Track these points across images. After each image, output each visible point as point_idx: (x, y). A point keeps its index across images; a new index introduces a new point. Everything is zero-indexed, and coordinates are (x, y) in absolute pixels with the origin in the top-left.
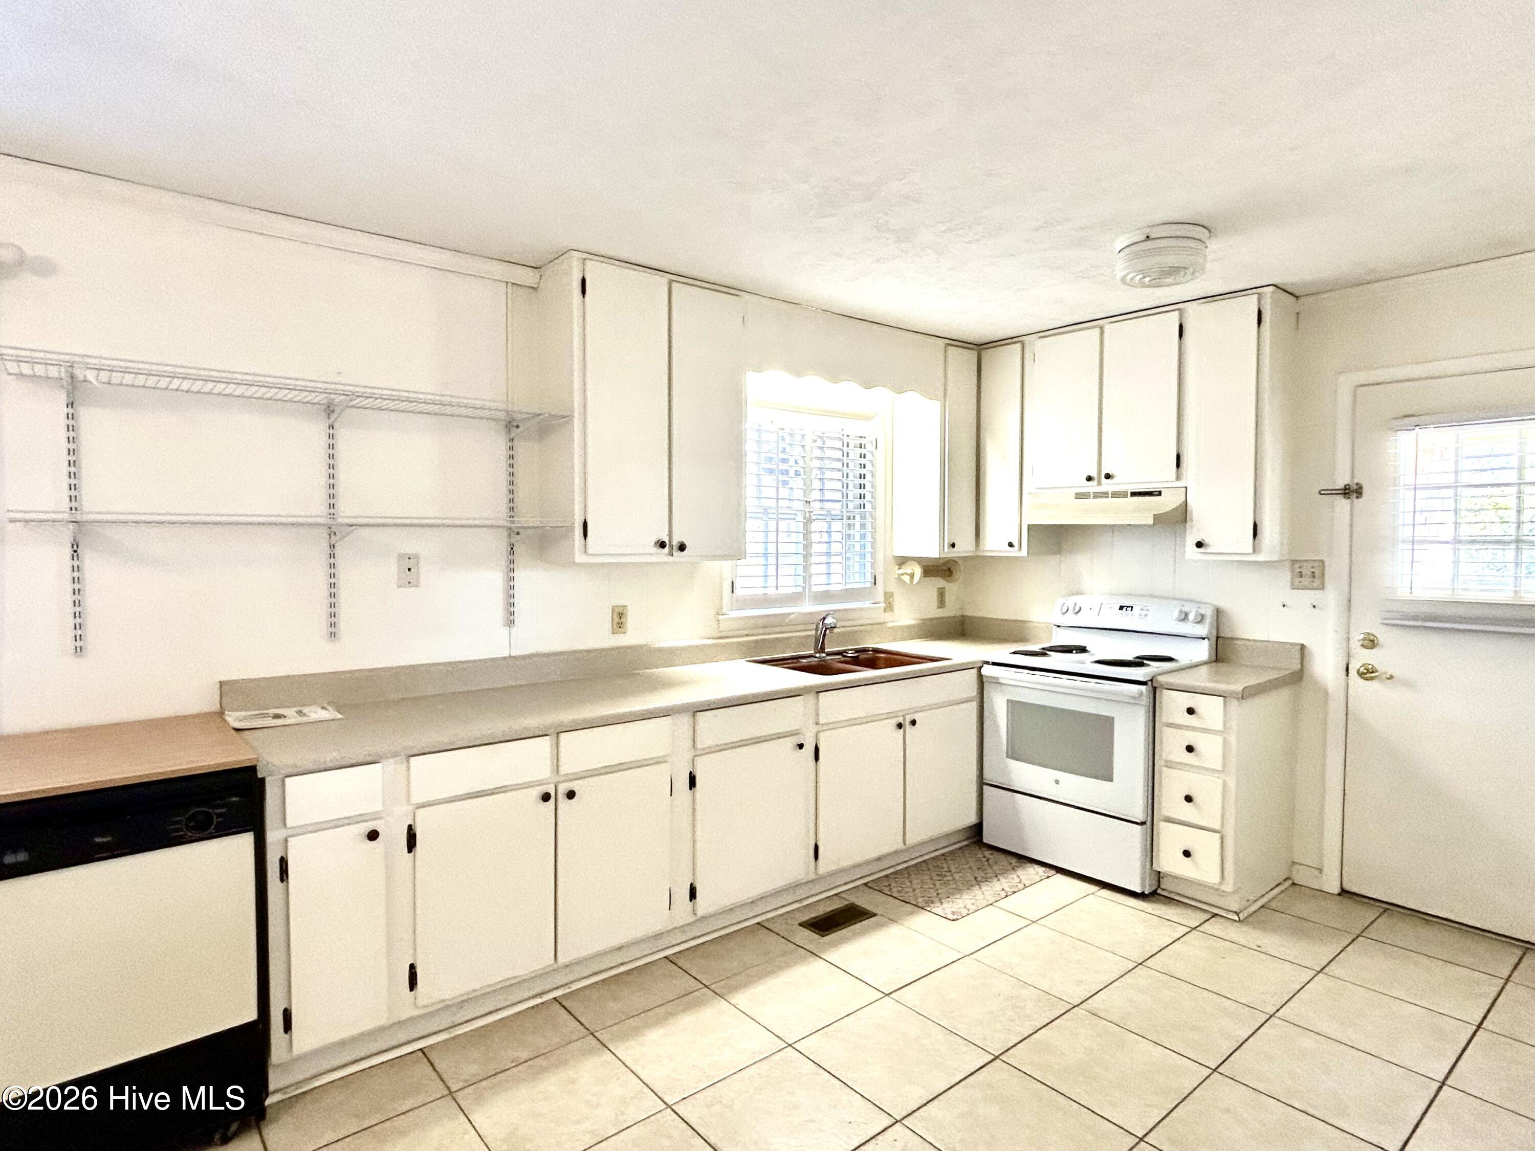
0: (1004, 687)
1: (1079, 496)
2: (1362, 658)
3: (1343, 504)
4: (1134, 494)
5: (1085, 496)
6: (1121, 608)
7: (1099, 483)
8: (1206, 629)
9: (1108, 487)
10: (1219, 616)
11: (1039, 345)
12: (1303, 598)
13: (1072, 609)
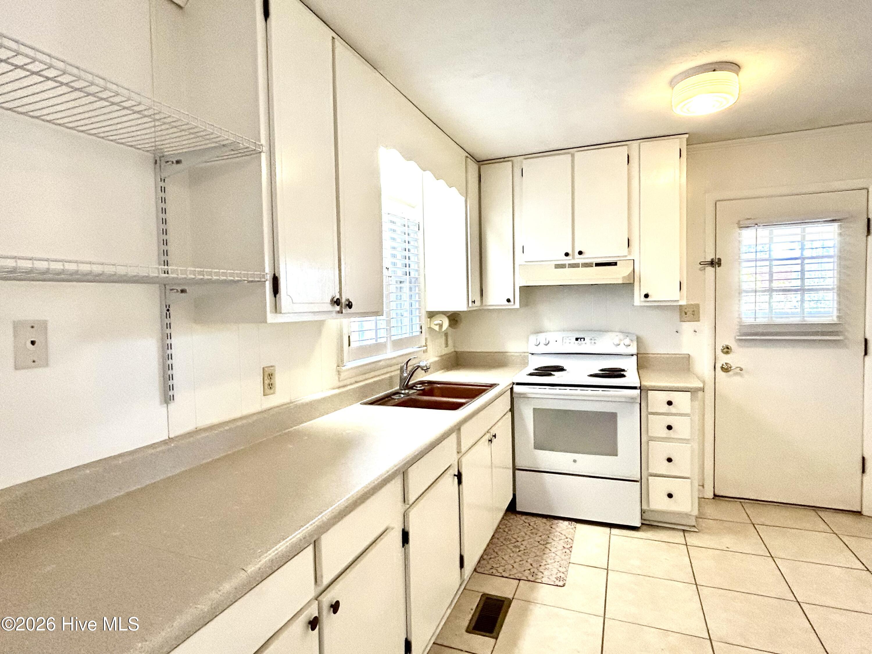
0: (530, 399)
1: (558, 266)
2: (723, 359)
3: (710, 270)
4: (597, 265)
5: (563, 266)
6: (577, 339)
7: (573, 258)
8: (633, 350)
9: (579, 260)
10: (639, 340)
11: (527, 165)
12: (687, 327)
13: (543, 342)
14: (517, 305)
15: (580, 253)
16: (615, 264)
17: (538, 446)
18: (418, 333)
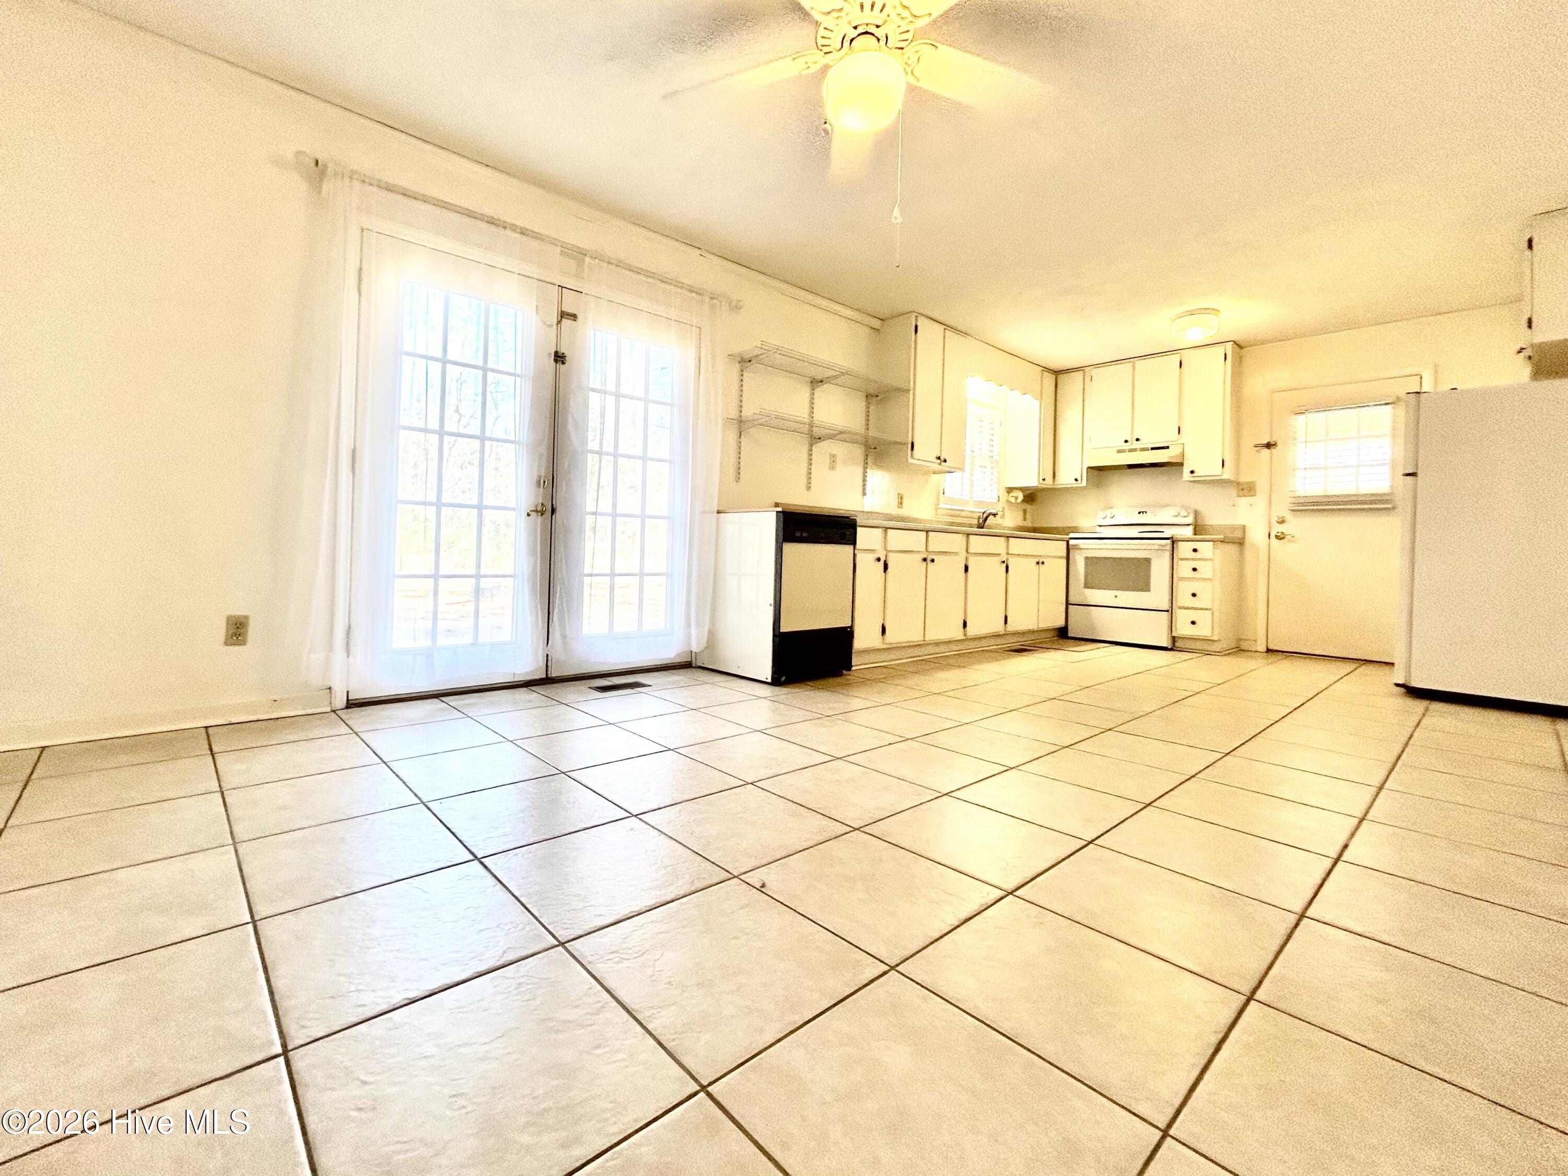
0: (1082, 550)
1: (1119, 451)
2: (1277, 529)
3: (1266, 452)
4: (1152, 449)
5: (1123, 450)
6: (1139, 513)
7: (1132, 444)
8: (1190, 520)
9: (1137, 445)
10: (1196, 513)
11: (1095, 372)
12: (1244, 501)
13: (1109, 515)
14: (1084, 484)
15: (1137, 440)
16: (1168, 447)
17: (1087, 586)
18: (996, 501)
